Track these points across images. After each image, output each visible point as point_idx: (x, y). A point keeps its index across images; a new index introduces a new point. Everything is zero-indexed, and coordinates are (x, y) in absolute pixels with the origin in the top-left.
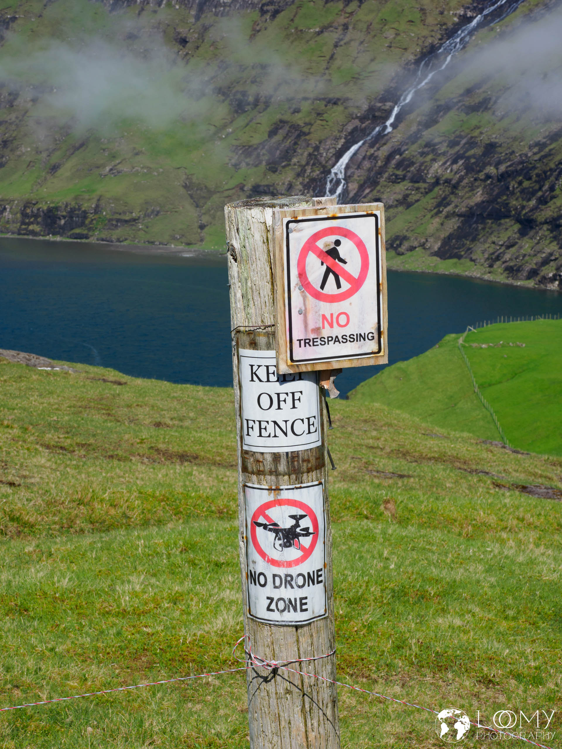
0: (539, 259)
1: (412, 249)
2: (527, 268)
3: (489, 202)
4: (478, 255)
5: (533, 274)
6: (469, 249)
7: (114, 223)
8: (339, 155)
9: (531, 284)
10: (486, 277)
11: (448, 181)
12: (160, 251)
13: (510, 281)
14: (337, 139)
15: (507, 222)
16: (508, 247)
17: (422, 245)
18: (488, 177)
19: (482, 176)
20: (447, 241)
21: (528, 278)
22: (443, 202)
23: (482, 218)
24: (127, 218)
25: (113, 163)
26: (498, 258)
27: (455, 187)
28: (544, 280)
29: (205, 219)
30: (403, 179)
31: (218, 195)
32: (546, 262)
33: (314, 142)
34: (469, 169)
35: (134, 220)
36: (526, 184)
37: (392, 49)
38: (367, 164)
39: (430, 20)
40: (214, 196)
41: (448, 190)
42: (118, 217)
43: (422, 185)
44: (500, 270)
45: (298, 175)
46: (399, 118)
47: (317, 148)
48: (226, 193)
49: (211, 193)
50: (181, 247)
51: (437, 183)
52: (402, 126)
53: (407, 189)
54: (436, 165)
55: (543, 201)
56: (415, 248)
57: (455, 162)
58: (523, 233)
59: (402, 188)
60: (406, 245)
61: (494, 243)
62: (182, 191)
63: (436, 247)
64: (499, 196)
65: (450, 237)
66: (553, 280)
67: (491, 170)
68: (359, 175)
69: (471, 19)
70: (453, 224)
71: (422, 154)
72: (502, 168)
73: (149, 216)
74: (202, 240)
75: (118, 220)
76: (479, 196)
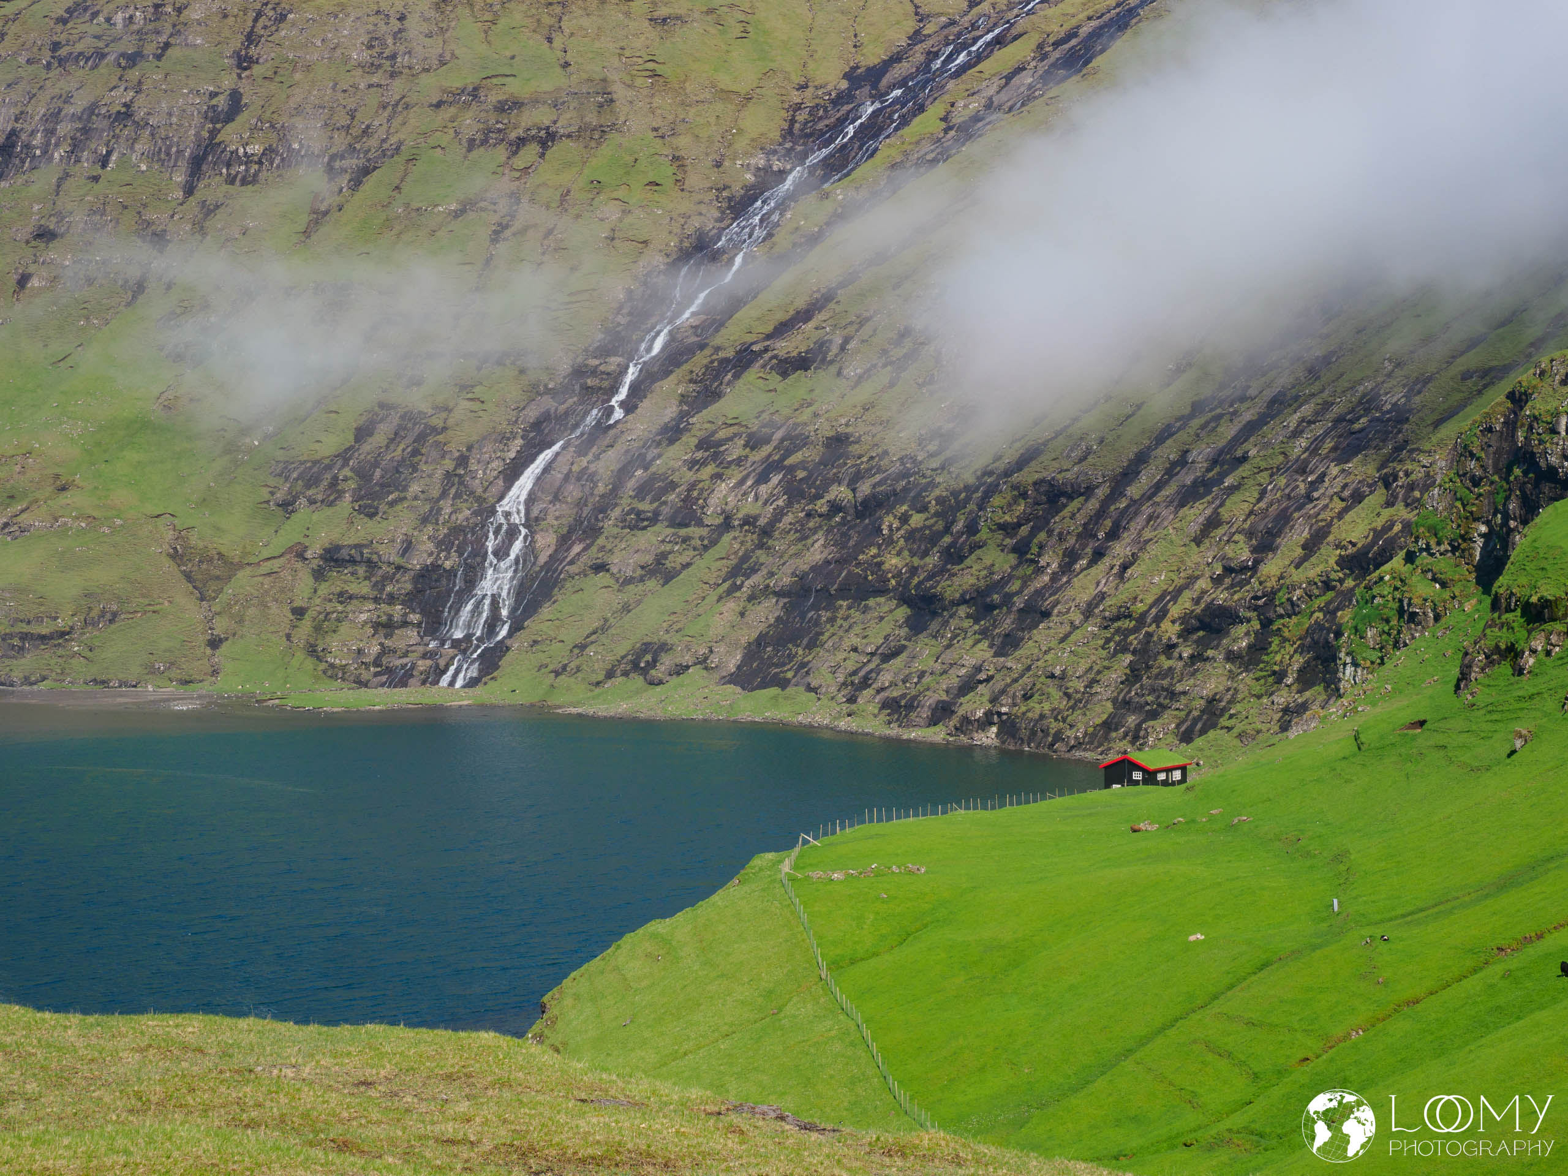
0: (953, 680)
1: (681, 670)
2: (931, 699)
3: (841, 562)
4: (822, 676)
5: (942, 712)
6: (803, 665)
7: (16, 642)
8: (512, 473)
9: (938, 734)
10: (843, 724)
11: (749, 521)
12: (124, 699)
13: (893, 731)
14: (505, 439)
15: (881, 604)
16: (887, 658)
17: (702, 661)
18: (835, 508)
19: (821, 506)
20: (755, 649)
21: (933, 722)
22: (742, 568)
23: (827, 599)
24: (45, 631)
25: (10, 511)
26: (865, 683)
27: (766, 532)
28: (966, 725)
29: (221, 626)
30: (654, 519)
31: (248, 571)
32: (968, 686)
33: (456, 447)
34: (794, 492)
35: (62, 634)
36: (917, 520)
37: (617, 243)
38: (573, 492)
39: (694, 180)
40: (240, 574)
41: (751, 539)
42: (25, 628)
43: (694, 531)
44: (873, 708)
45: (425, 520)
46: (637, 391)
47: (463, 461)
48: (266, 567)
49: (232, 567)
50: (171, 689)
51: (727, 524)
52: (645, 405)
53: (663, 541)
54: (723, 487)
55: (954, 556)
56: (688, 667)
57: (763, 478)
58: (915, 627)
59: (651, 540)
60: (666, 662)
61: (855, 649)
62: (167, 564)
63: (732, 663)
64: (860, 548)
65: (760, 641)
66: (985, 723)
67: (840, 492)
68: (559, 515)
69: (782, 174)
70: (766, 612)
71: (693, 464)
72: (865, 488)
73: (94, 624)
74: (215, 673)
75: (24, 637)
76: (817, 551)
